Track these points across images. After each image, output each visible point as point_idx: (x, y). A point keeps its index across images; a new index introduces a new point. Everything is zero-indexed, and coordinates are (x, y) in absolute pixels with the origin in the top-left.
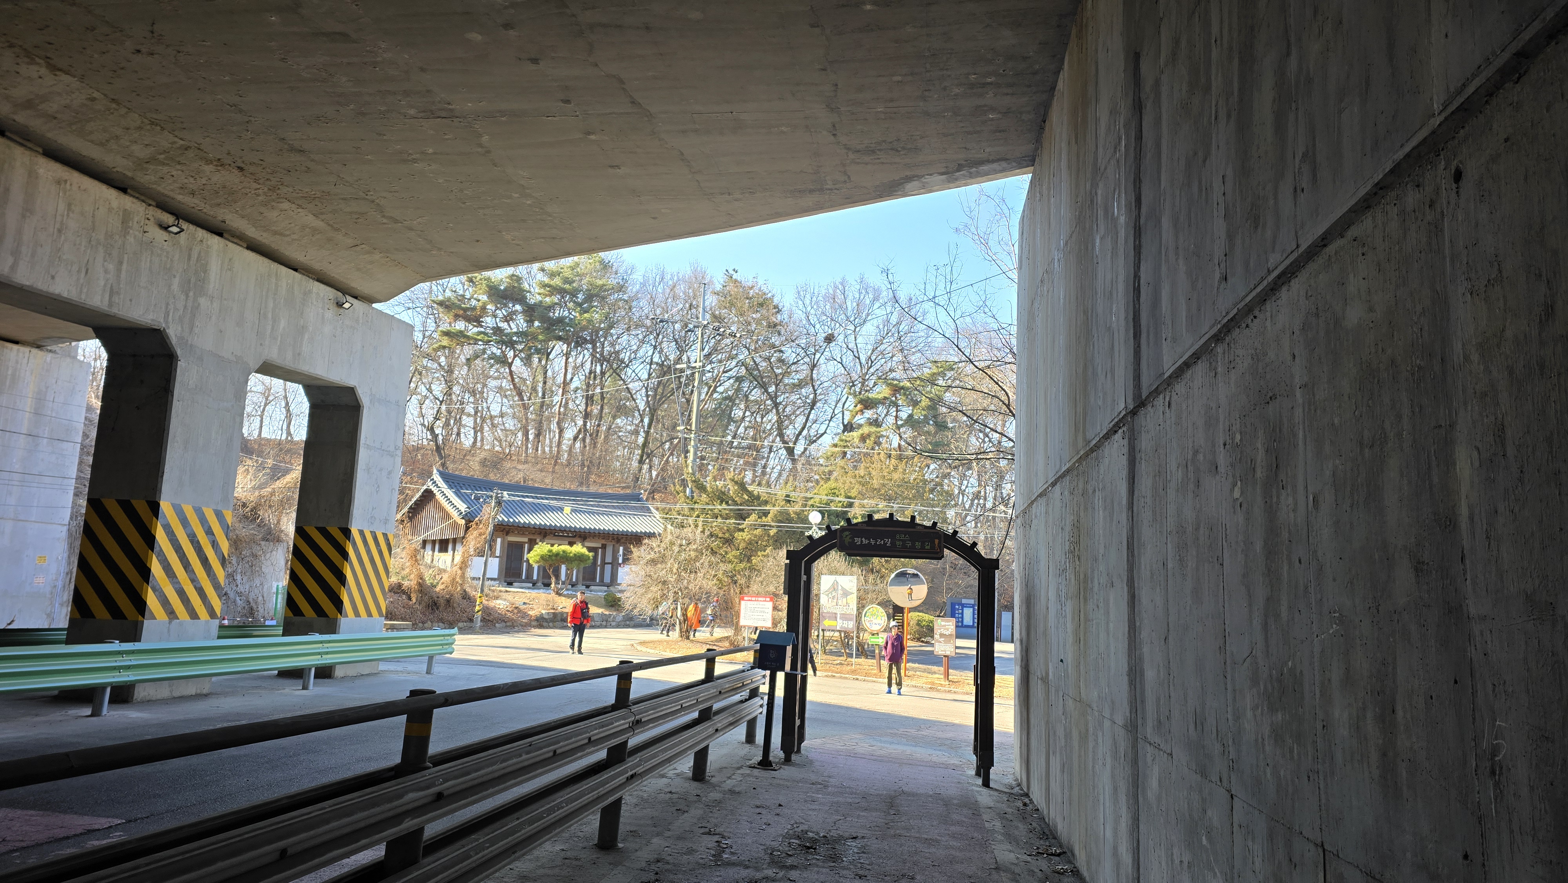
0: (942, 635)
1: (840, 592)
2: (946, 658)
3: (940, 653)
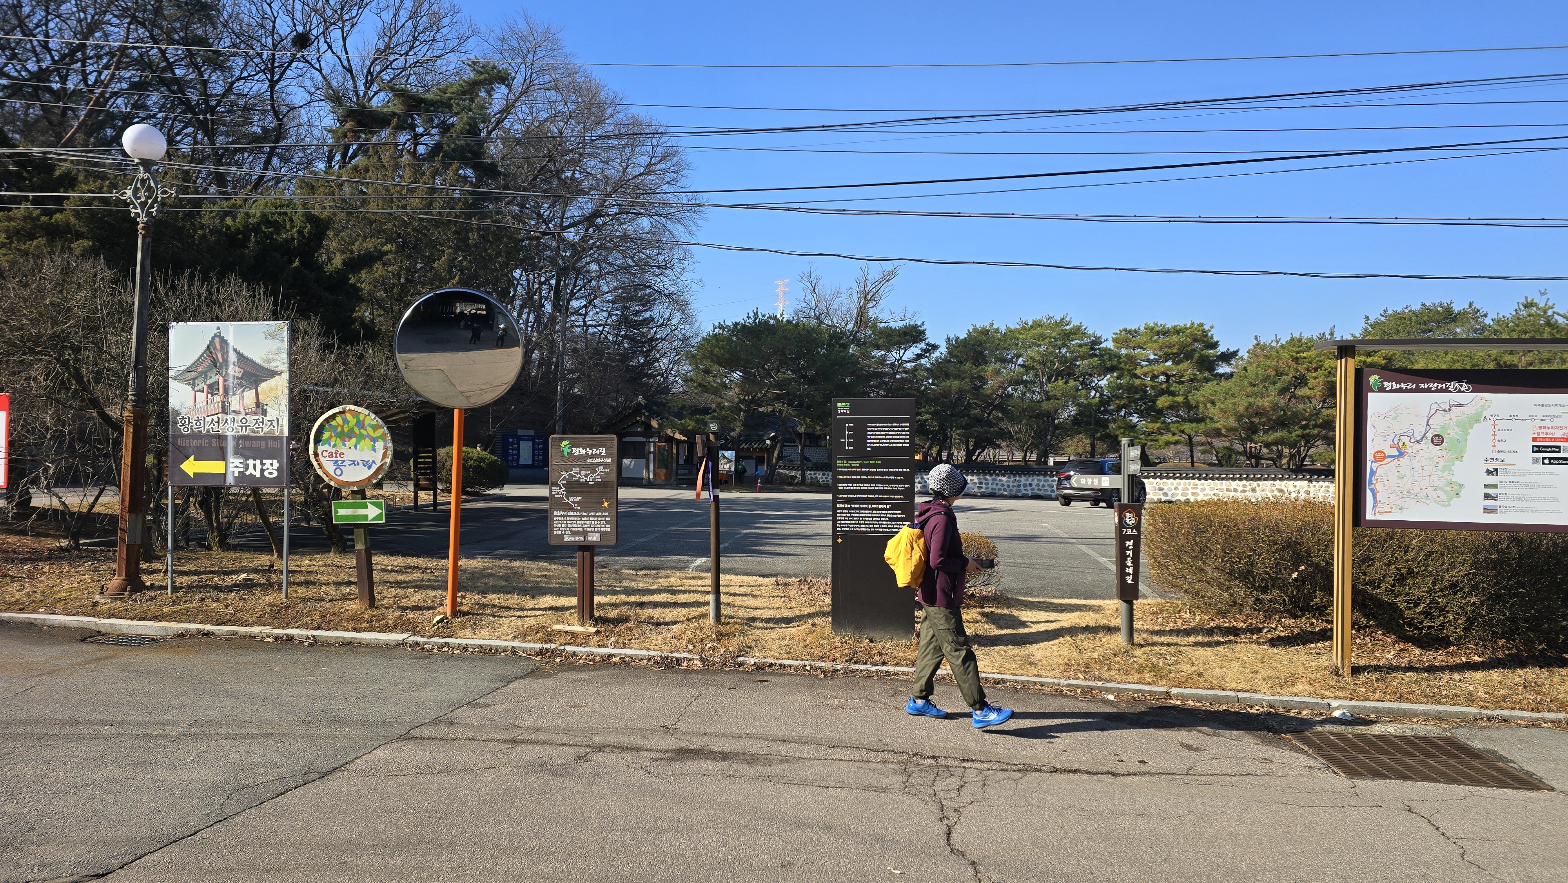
1: (233, 371)
2: (587, 554)
3: (566, 539)
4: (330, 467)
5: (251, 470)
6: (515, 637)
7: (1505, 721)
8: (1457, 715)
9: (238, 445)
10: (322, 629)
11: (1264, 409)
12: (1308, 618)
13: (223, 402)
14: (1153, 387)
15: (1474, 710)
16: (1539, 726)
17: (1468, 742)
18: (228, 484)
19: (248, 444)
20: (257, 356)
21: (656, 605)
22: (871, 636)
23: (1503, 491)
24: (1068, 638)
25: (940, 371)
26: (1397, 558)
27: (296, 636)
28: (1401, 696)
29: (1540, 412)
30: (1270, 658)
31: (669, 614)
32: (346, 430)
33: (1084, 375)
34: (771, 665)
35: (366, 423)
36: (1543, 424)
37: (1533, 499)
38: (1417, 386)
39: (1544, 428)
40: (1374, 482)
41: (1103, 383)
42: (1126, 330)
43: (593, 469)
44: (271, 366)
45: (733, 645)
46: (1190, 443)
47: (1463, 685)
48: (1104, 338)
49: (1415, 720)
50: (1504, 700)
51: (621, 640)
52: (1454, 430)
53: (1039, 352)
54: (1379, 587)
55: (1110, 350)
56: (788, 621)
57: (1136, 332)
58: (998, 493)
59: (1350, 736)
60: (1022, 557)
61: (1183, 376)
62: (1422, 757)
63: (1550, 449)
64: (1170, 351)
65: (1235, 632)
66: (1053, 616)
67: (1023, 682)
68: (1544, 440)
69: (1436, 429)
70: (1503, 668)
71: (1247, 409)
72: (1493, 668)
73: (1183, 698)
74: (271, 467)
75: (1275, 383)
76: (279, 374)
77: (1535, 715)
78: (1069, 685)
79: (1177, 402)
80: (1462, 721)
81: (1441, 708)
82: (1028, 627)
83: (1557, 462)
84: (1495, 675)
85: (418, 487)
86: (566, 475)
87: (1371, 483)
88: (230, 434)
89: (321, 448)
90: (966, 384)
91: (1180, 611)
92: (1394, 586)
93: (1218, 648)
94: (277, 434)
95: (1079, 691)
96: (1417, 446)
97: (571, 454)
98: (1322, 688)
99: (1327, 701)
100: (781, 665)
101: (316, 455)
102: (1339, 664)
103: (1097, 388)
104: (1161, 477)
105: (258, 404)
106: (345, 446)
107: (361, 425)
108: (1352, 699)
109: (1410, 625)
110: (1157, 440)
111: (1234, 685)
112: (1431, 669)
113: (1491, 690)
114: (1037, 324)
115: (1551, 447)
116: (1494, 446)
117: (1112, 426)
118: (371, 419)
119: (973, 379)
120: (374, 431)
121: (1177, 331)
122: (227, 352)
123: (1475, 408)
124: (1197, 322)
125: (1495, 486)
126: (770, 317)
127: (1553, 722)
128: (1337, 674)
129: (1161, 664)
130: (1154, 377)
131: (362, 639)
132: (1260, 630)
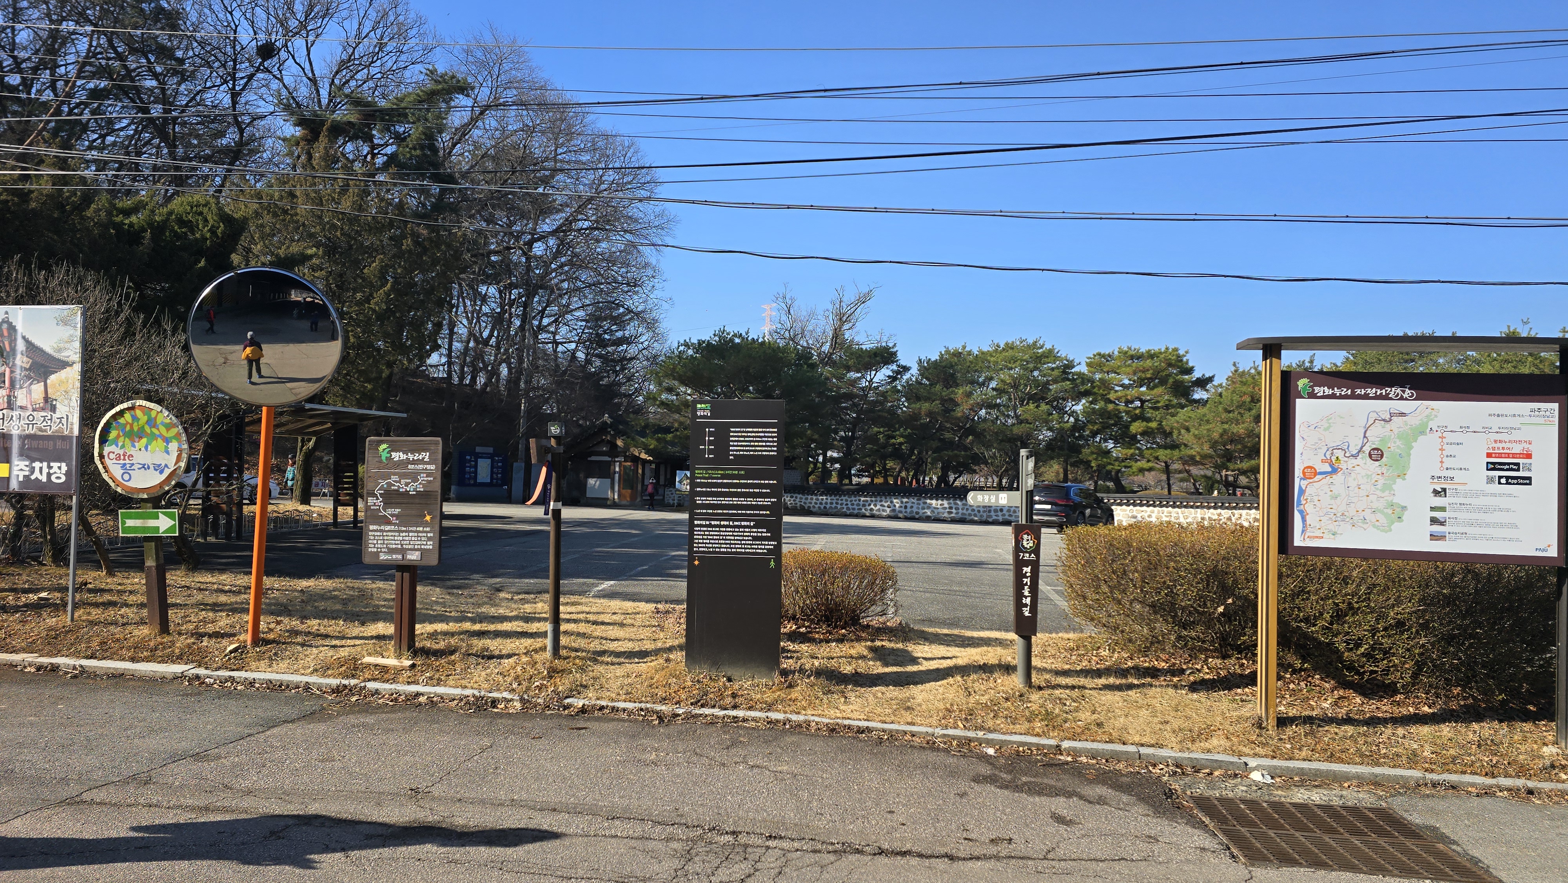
0: (391, 497)
1: (21, 361)
2: (406, 575)
3: (383, 557)
4: (116, 471)
5: (36, 475)
6: (316, 670)
7: (1453, 787)
8: (1396, 779)
9: (23, 445)
10: (96, 658)
11: (1239, 436)
12: (1238, 658)
13: (9, 396)
14: (1127, 413)
15: (1416, 774)
16: (1494, 795)
17: (1405, 815)
18: (11, 490)
19: (35, 444)
20: (47, 345)
21: (497, 634)
22: (729, 674)
23: (1452, 515)
24: (959, 678)
25: (914, 393)
26: (1334, 591)
27: (62, 666)
28: (1332, 755)
29: (1495, 424)
30: (1186, 706)
31: (509, 645)
32: (136, 429)
33: (1056, 399)
34: (602, 708)
35: (158, 421)
36: (1498, 437)
37: (1488, 525)
38: (1353, 392)
39: (1500, 441)
40: (1303, 502)
41: (1079, 408)
42: (1099, 354)
43: (414, 477)
44: (62, 356)
45: (563, 684)
46: (1167, 470)
47: (1406, 742)
48: (1076, 362)
49: (1346, 785)
50: (1453, 762)
51: (437, 676)
52: (1395, 442)
53: (1011, 376)
54: (1315, 625)
55: (1084, 374)
56: (643, 655)
57: (1109, 356)
58: (968, 518)
59: (1265, 805)
60: (960, 584)
61: (1158, 402)
62: (1347, 835)
63: (1507, 467)
64: (1143, 376)
65: (1154, 673)
66: (953, 651)
67: (891, 731)
68: (1500, 455)
69: (1374, 441)
70: (1456, 722)
71: (1221, 435)
72: (1444, 721)
73: (1075, 752)
74: (58, 471)
75: (1250, 410)
76: (71, 365)
77: (1489, 781)
78: (944, 736)
79: (1151, 428)
80: (1403, 787)
81: (1378, 770)
82: (918, 664)
83: (1515, 481)
84: (1446, 730)
85: (337, 503)
86: (384, 483)
87: (1299, 504)
88: (15, 432)
89: (107, 449)
90: (936, 406)
91: (1099, 648)
92: (1331, 623)
93: (1130, 693)
94: (66, 433)
95: (955, 743)
96: (1353, 461)
97: (389, 459)
98: (1240, 743)
99: (1244, 759)
100: (613, 708)
101: (101, 456)
102: (1263, 715)
103: (1072, 413)
104: (1134, 505)
105: (46, 399)
106: (134, 447)
107: (152, 422)
108: (1274, 757)
109: (1351, 668)
110: (1130, 467)
111: (1137, 739)
112: (1373, 722)
113: (1439, 748)
114: (1009, 347)
115: (1509, 464)
116: (1442, 462)
117: (1086, 451)
118: (163, 415)
119: (943, 401)
120: (168, 430)
121: (1151, 356)
122: (15, 339)
123: (1419, 418)
124: (1171, 347)
125: (1443, 509)
126: (735, 335)
127: (1509, 790)
128: (1260, 727)
129: (1057, 711)
130: (1128, 402)
131: (135, 670)
132: (1182, 672)
